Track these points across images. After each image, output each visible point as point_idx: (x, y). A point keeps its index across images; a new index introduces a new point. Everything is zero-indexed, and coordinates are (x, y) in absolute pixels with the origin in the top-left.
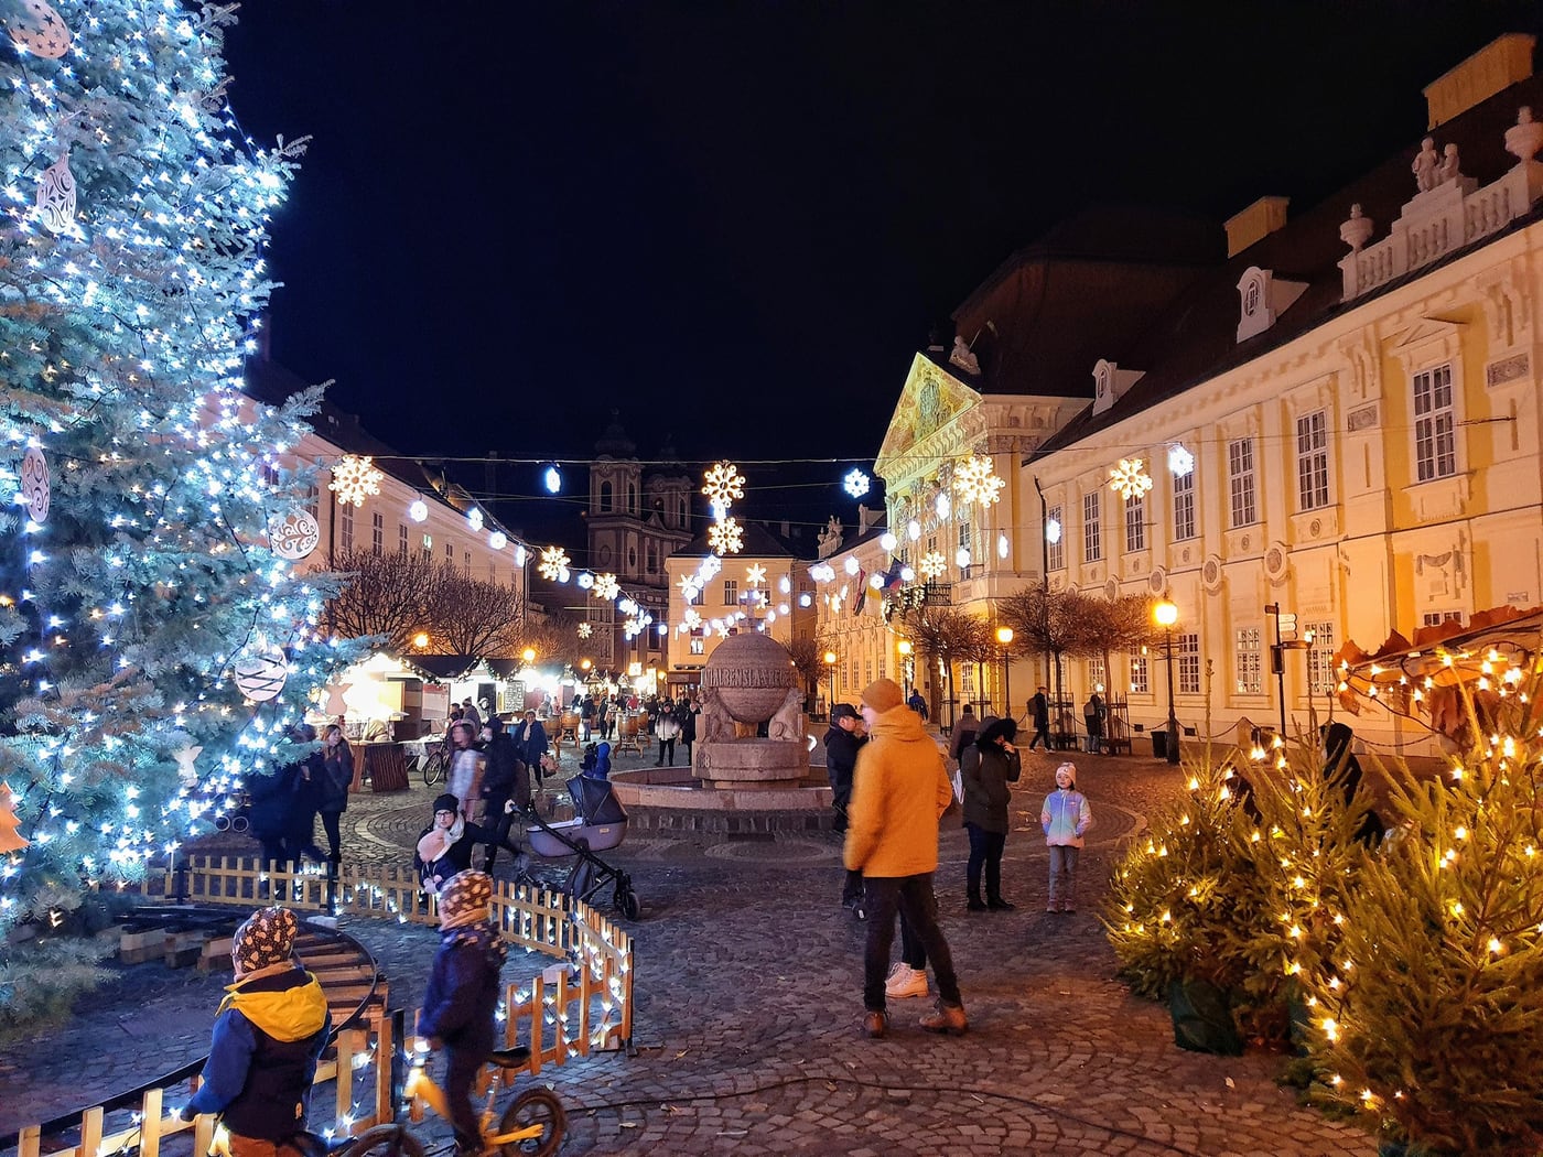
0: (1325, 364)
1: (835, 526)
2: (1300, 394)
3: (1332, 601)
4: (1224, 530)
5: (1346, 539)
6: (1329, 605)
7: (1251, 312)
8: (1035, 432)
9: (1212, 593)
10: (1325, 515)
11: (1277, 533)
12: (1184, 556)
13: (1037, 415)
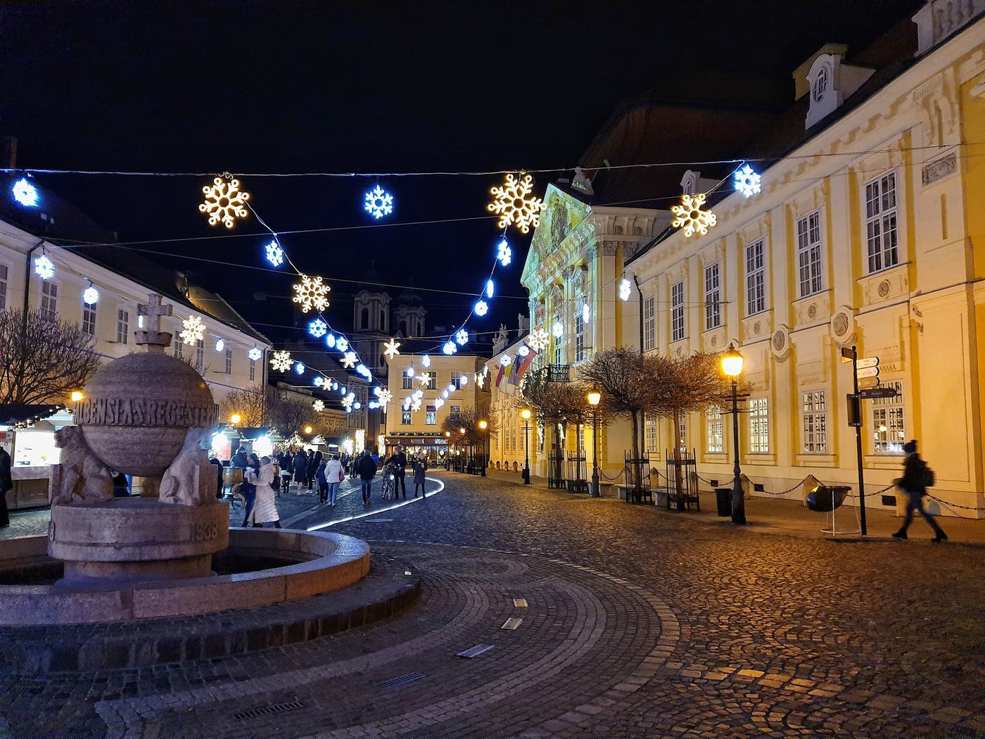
0: (898, 124)
1: (503, 331)
2: (869, 160)
3: (903, 359)
4: (792, 300)
5: (919, 294)
6: (898, 365)
7: (820, 98)
8: (636, 239)
9: (780, 360)
10: (895, 275)
11: (844, 296)
12: (756, 328)
13: (637, 225)
